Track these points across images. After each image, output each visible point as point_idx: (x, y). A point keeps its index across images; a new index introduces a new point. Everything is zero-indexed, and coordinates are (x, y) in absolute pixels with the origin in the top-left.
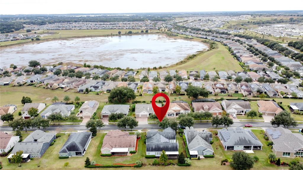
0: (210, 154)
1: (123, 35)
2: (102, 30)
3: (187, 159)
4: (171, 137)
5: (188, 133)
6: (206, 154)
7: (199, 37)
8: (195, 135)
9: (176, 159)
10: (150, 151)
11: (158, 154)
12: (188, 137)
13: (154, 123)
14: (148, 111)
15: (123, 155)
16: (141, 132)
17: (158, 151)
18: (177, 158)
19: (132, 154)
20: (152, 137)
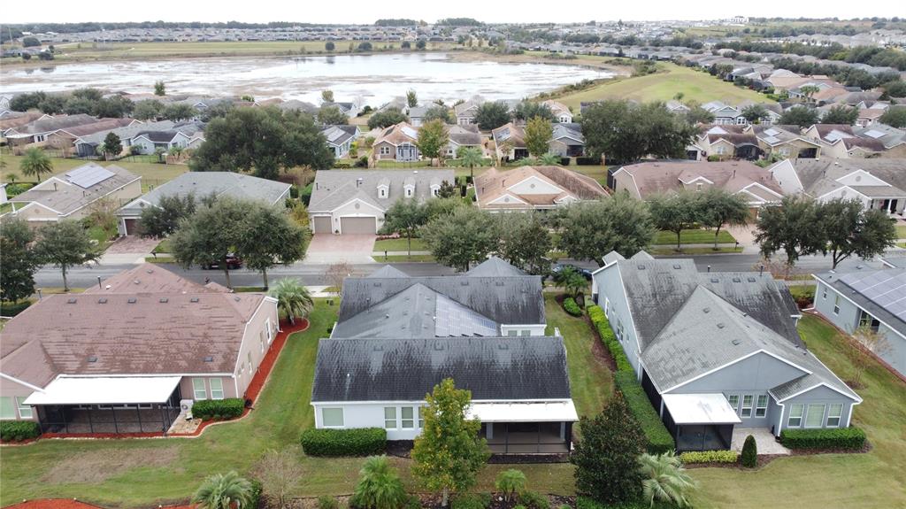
0: (832, 421)
1: (340, 53)
2: (271, 43)
3: (653, 458)
4: (513, 307)
5: (636, 276)
6: (793, 422)
7: (596, 54)
8: (685, 290)
9: (554, 459)
10: (338, 396)
11: (405, 424)
12: (634, 305)
13: (409, 257)
14: (379, 202)
15: (136, 429)
16: (326, 295)
17: (406, 398)
18: (560, 450)
19: (206, 422)
20: (380, 307)
